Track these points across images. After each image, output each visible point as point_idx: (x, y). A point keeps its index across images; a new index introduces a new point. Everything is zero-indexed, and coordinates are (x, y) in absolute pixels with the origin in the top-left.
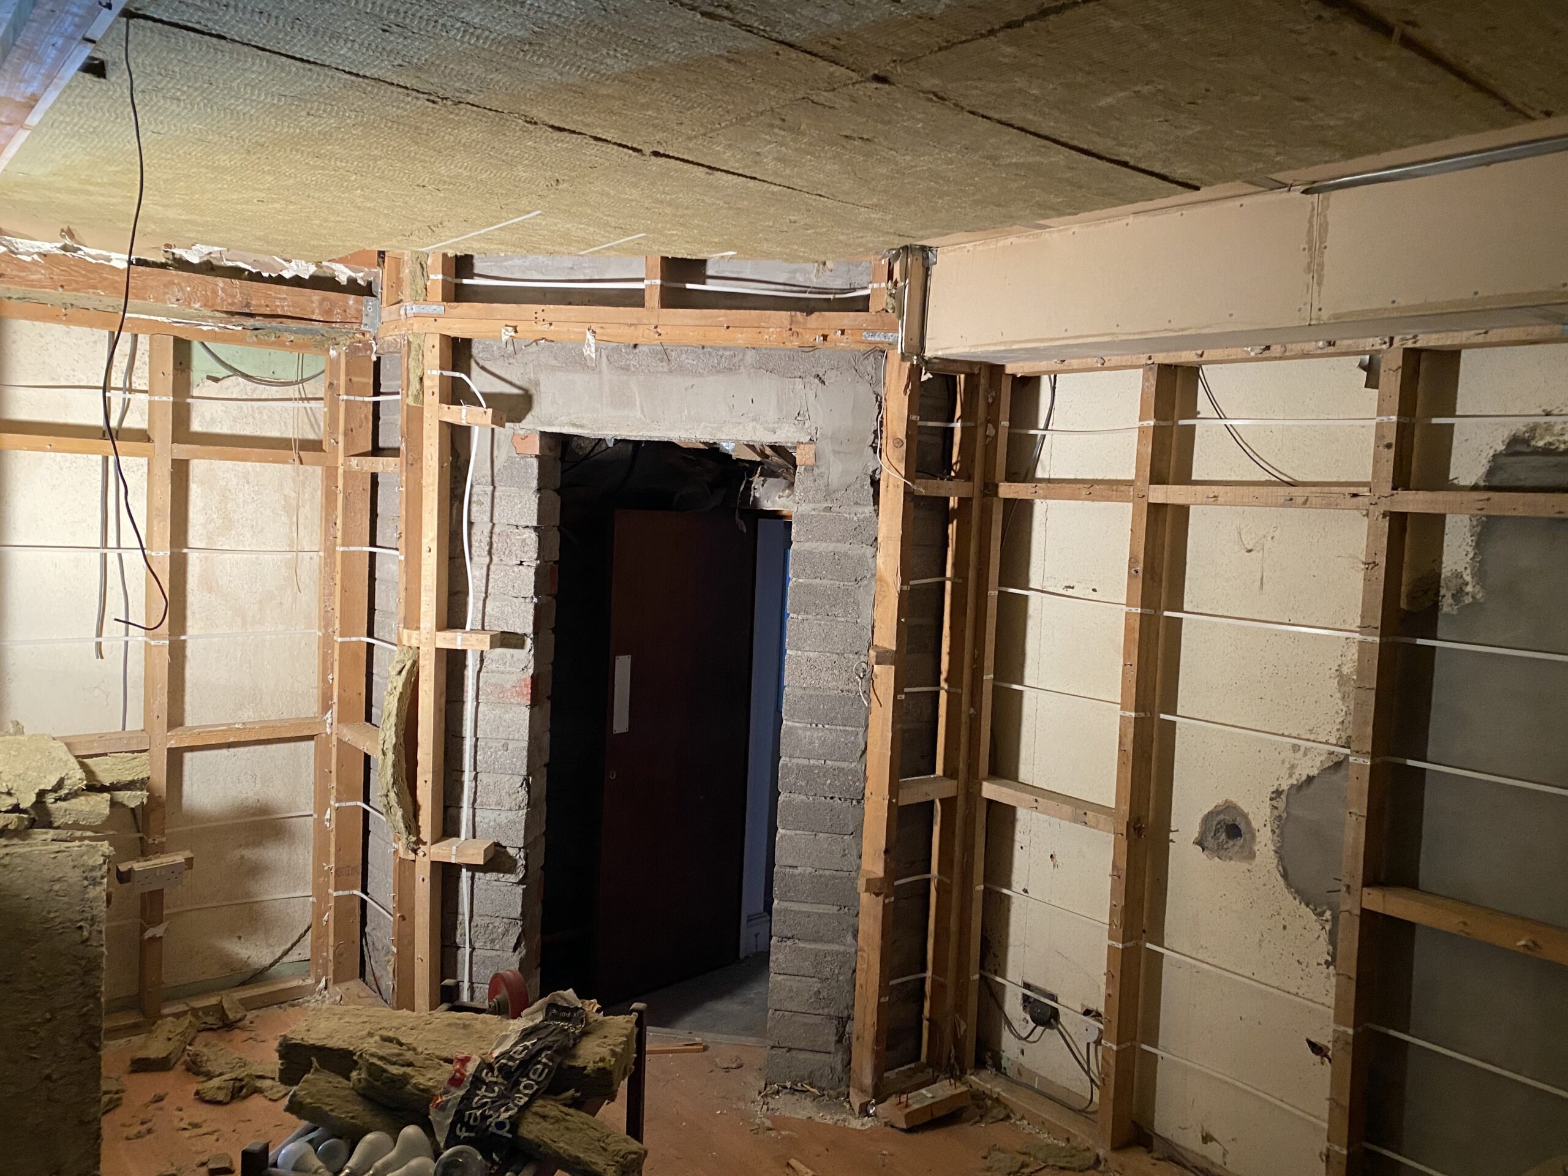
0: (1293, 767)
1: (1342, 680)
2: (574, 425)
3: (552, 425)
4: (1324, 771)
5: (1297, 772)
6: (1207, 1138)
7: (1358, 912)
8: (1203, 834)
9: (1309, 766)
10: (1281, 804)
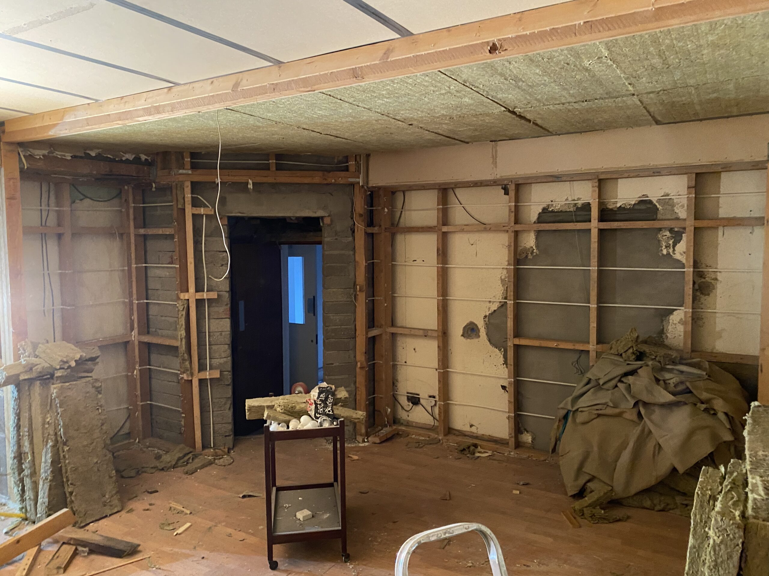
0: (489, 308)
1: (502, 280)
2: (241, 213)
3: (232, 213)
4: (498, 308)
5: (491, 309)
6: (471, 426)
7: (512, 345)
8: (464, 333)
9: (494, 307)
10: (487, 319)
